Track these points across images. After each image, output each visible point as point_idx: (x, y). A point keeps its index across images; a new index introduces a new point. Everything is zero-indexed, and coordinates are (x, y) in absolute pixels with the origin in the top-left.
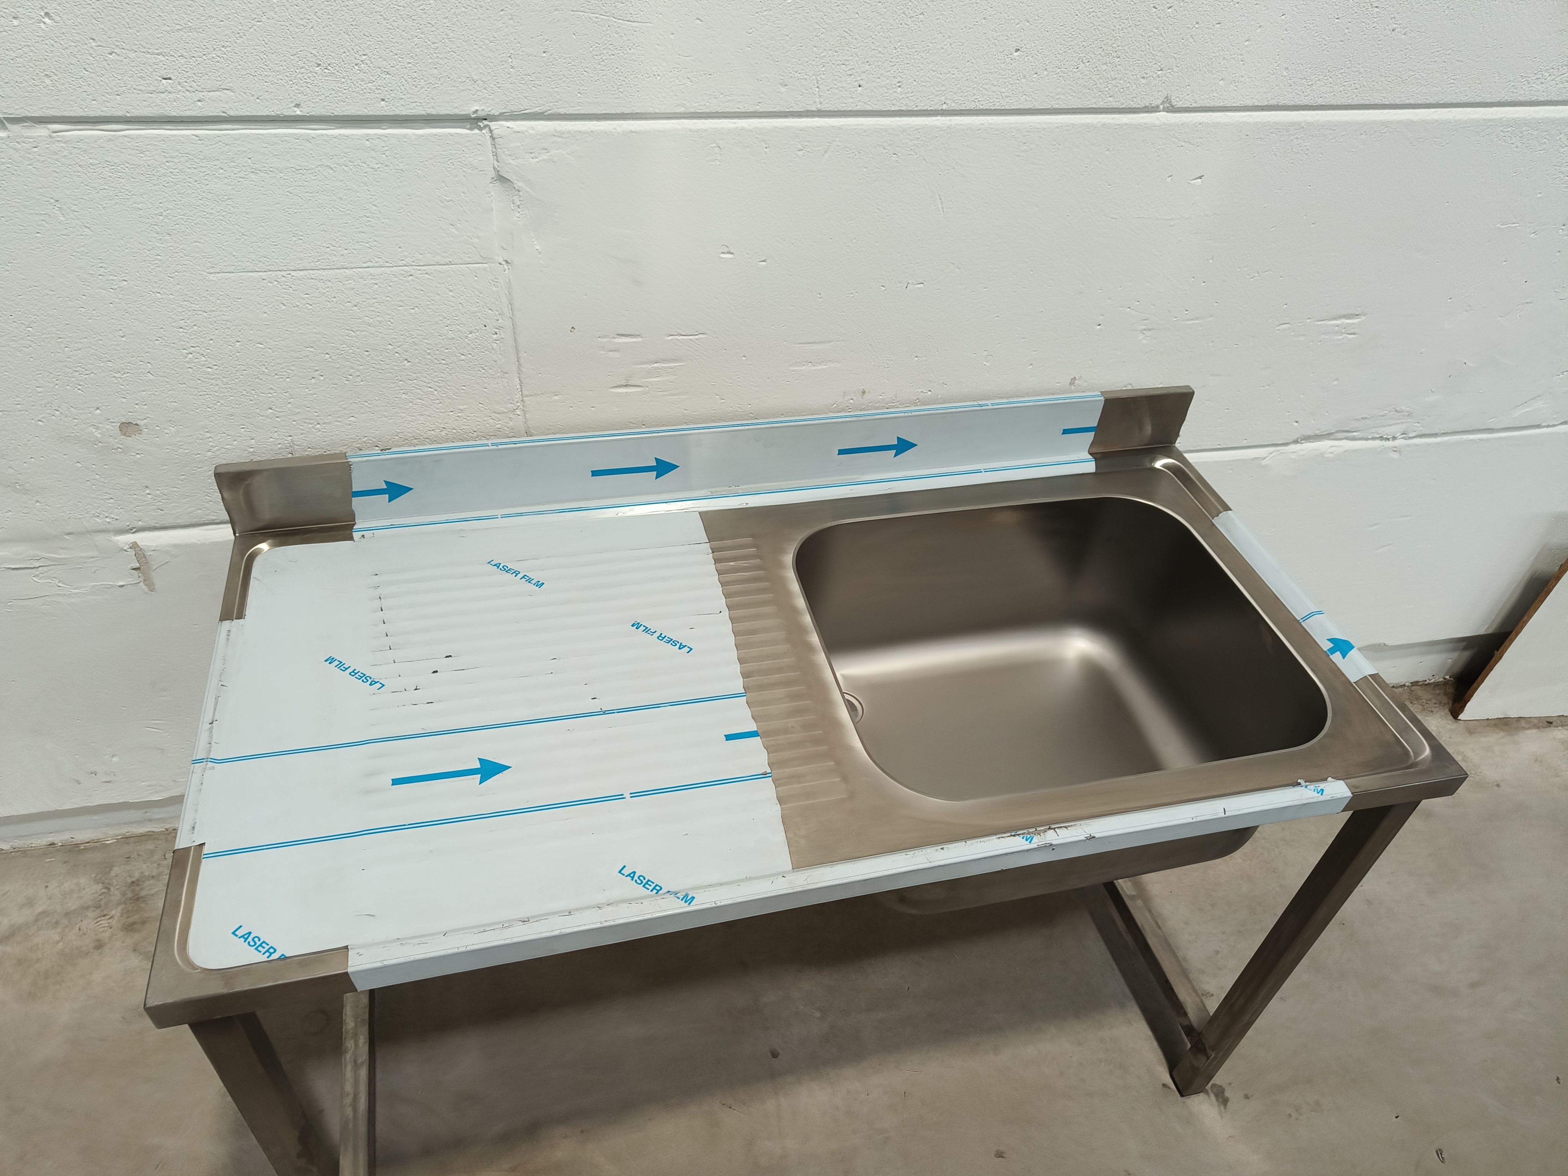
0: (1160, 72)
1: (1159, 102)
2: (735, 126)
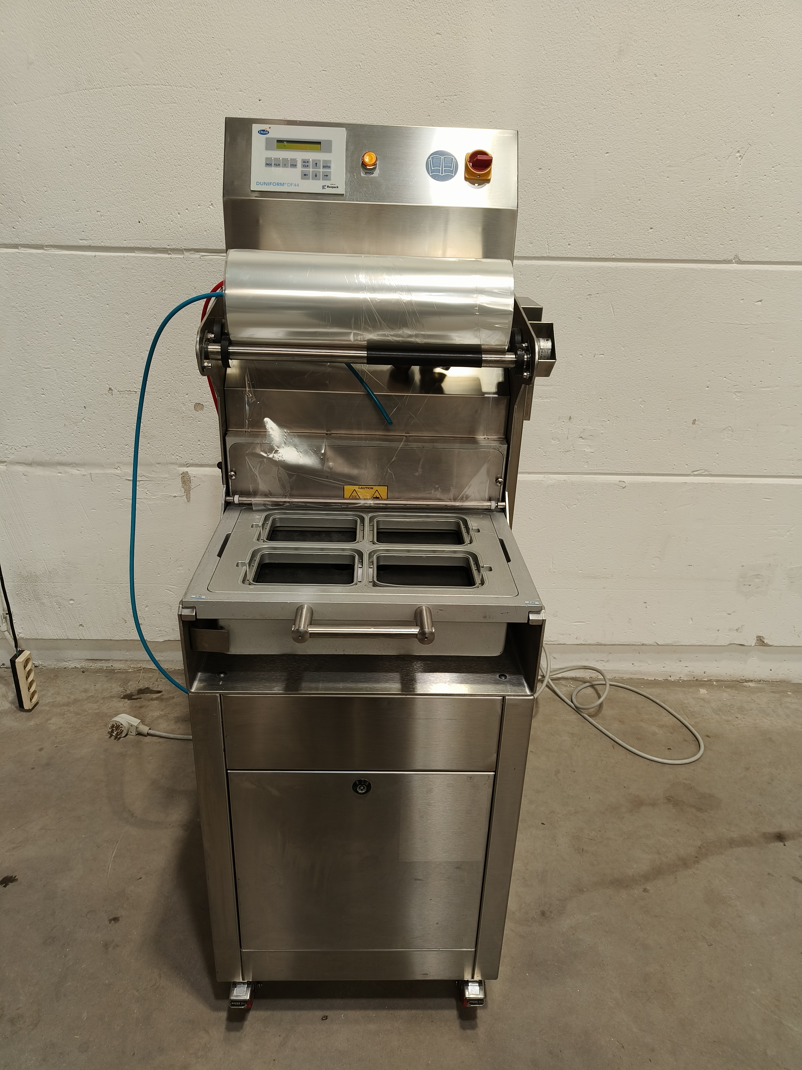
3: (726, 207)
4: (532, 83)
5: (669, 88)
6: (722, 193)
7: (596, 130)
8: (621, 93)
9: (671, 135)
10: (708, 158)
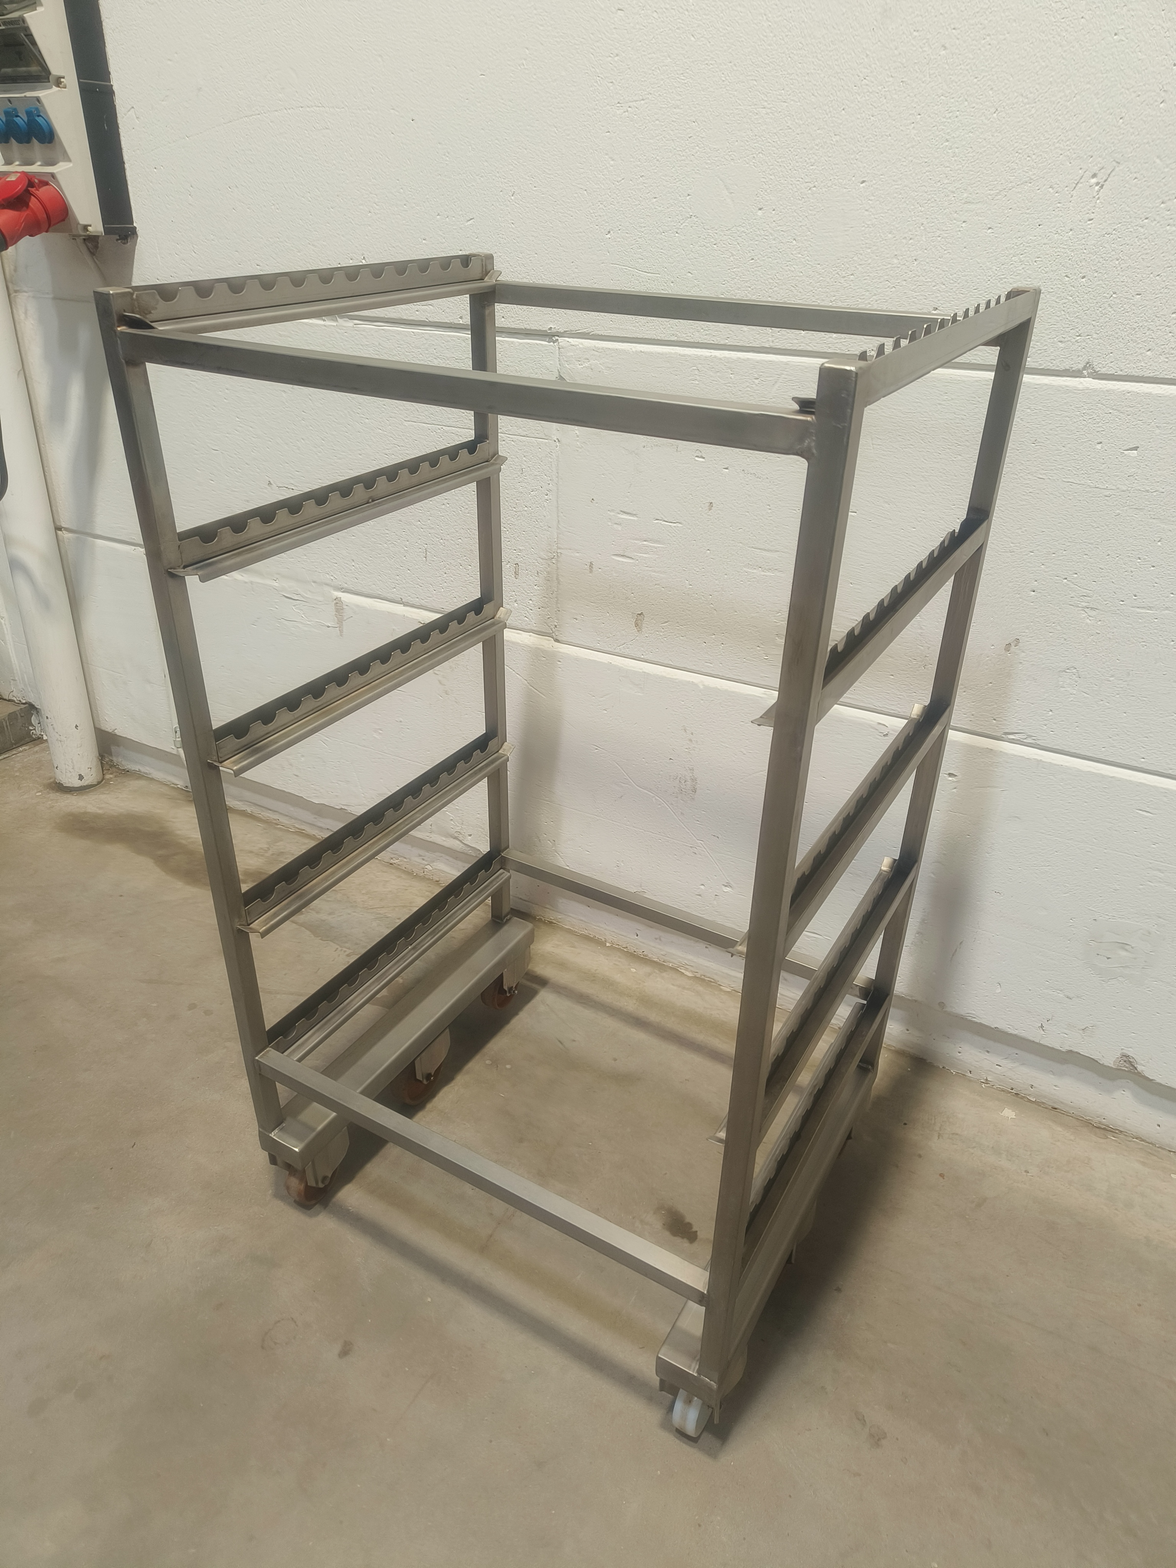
0: (1079, 338)
1: (1081, 366)
2: (710, 354)
3: (1070, 276)
4: (749, 73)
5: (968, 67)
6: (1063, 250)
7: (845, 145)
8: (887, 82)
9: (970, 150)
10: (1037, 188)
